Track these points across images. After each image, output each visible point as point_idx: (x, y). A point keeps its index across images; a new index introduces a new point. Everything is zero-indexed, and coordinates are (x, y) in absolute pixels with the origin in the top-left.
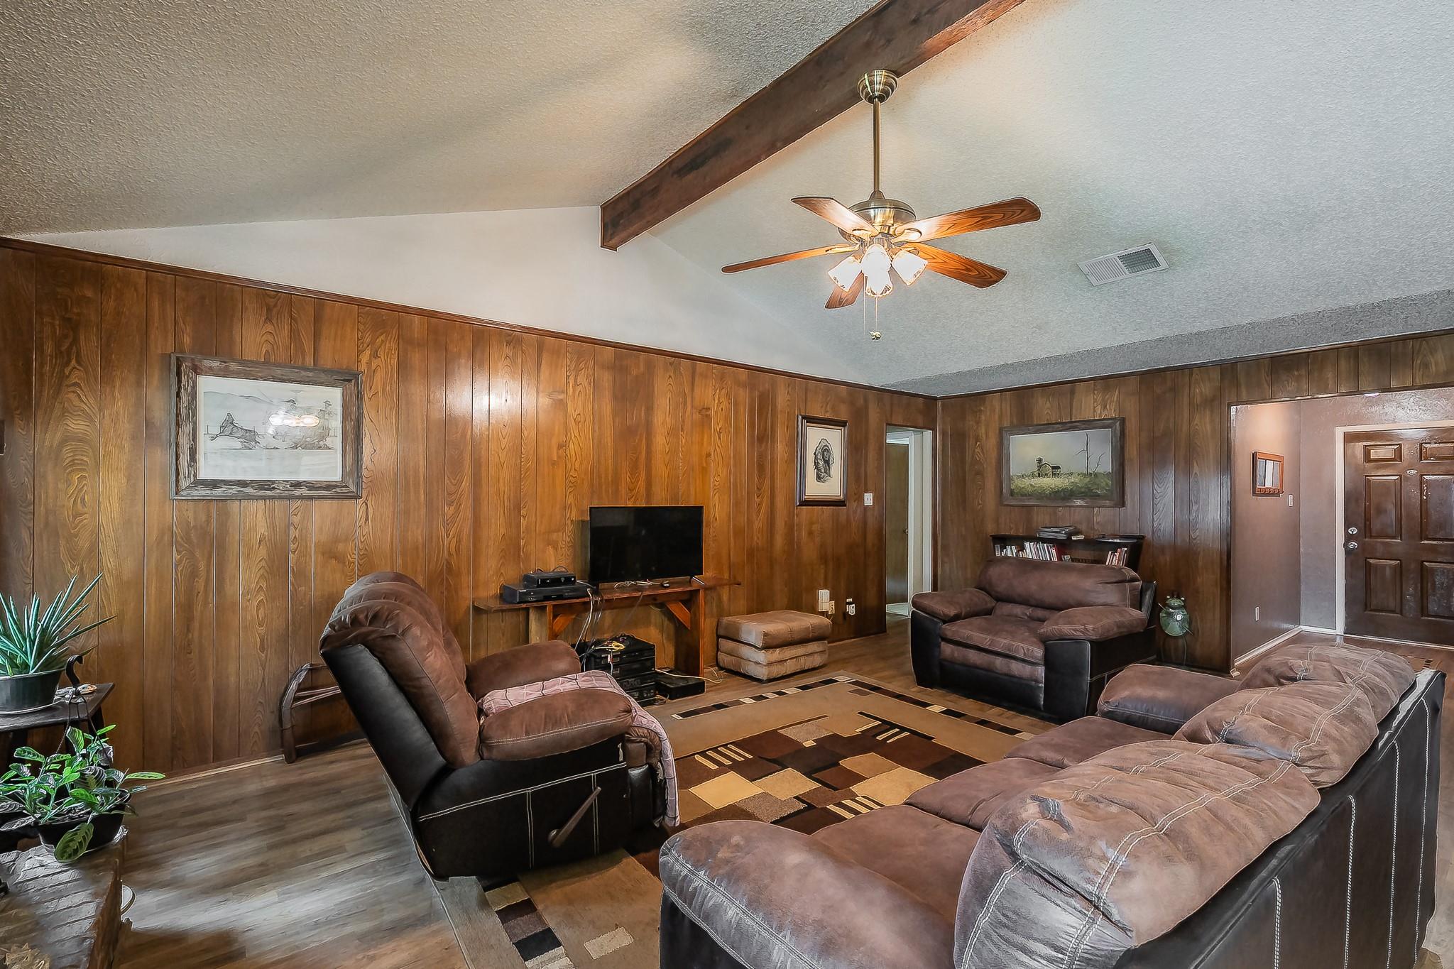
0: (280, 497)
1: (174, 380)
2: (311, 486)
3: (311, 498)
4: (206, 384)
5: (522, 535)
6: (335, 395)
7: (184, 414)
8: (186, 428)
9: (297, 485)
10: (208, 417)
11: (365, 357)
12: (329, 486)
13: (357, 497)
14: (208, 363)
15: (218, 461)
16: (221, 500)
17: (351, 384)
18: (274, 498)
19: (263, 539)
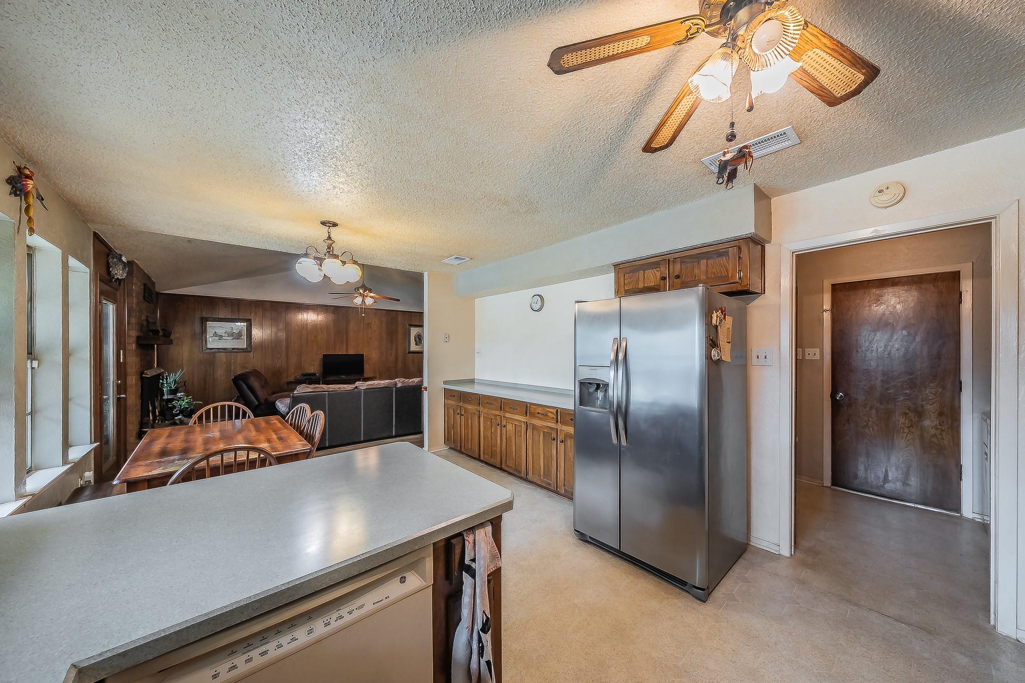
0: (229, 352)
1: (201, 324)
2: (237, 349)
3: (238, 352)
4: (209, 324)
6: (243, 325)
7: (204, 331)
8: (204, 335)
9: (233, 349)
10: (210, 332)
11: (252, 315)
12: (242, 349)
13: (250, 352)
14: (210, 319)
15: (212, 343)
16: (213, 353)
17: (249, 322)
18: (227, 352)
19: (224, 363)
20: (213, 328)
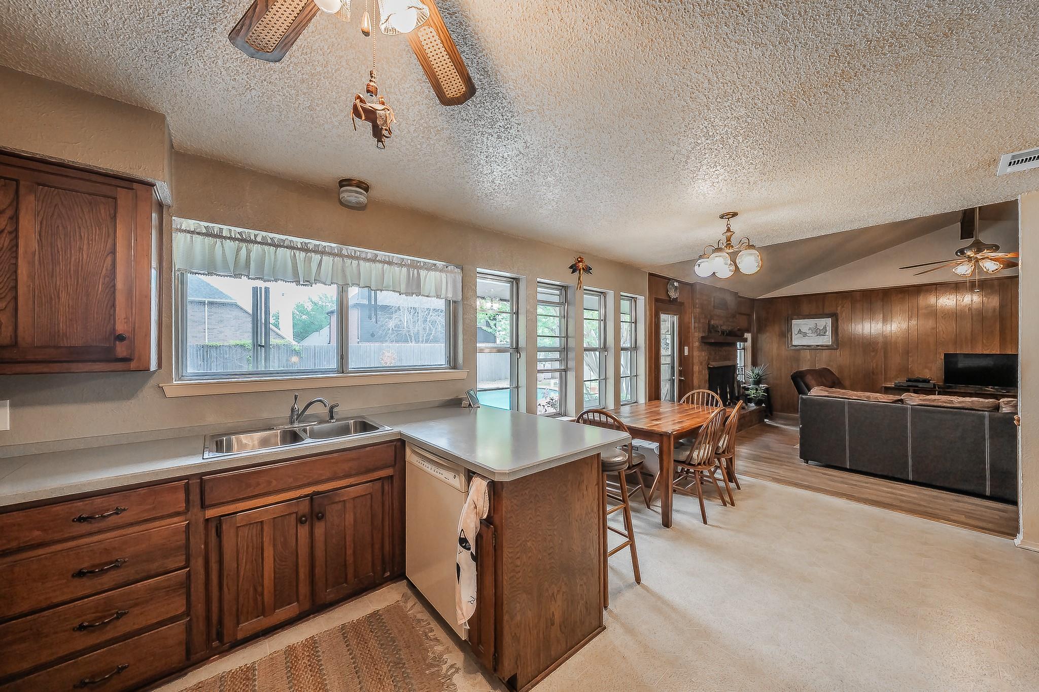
0: (814, 349)
1: (787, 322)
2: (822, 346)
3: (822, 349)
4: (794, 322)
5: (910, 363)
6: (828, 322)
7: (790, 329)
8: (790, 333)
9: (818, 346)
10: (795, 330)
11: (839, 308)
12: (827, 346)
13: (837, 349)
14: (795, 317)
15: (797, 341)
16: (799, 350)
17: (834, 317)
18: (812, 349)
19: (809, 360)
20: (799, 325)
